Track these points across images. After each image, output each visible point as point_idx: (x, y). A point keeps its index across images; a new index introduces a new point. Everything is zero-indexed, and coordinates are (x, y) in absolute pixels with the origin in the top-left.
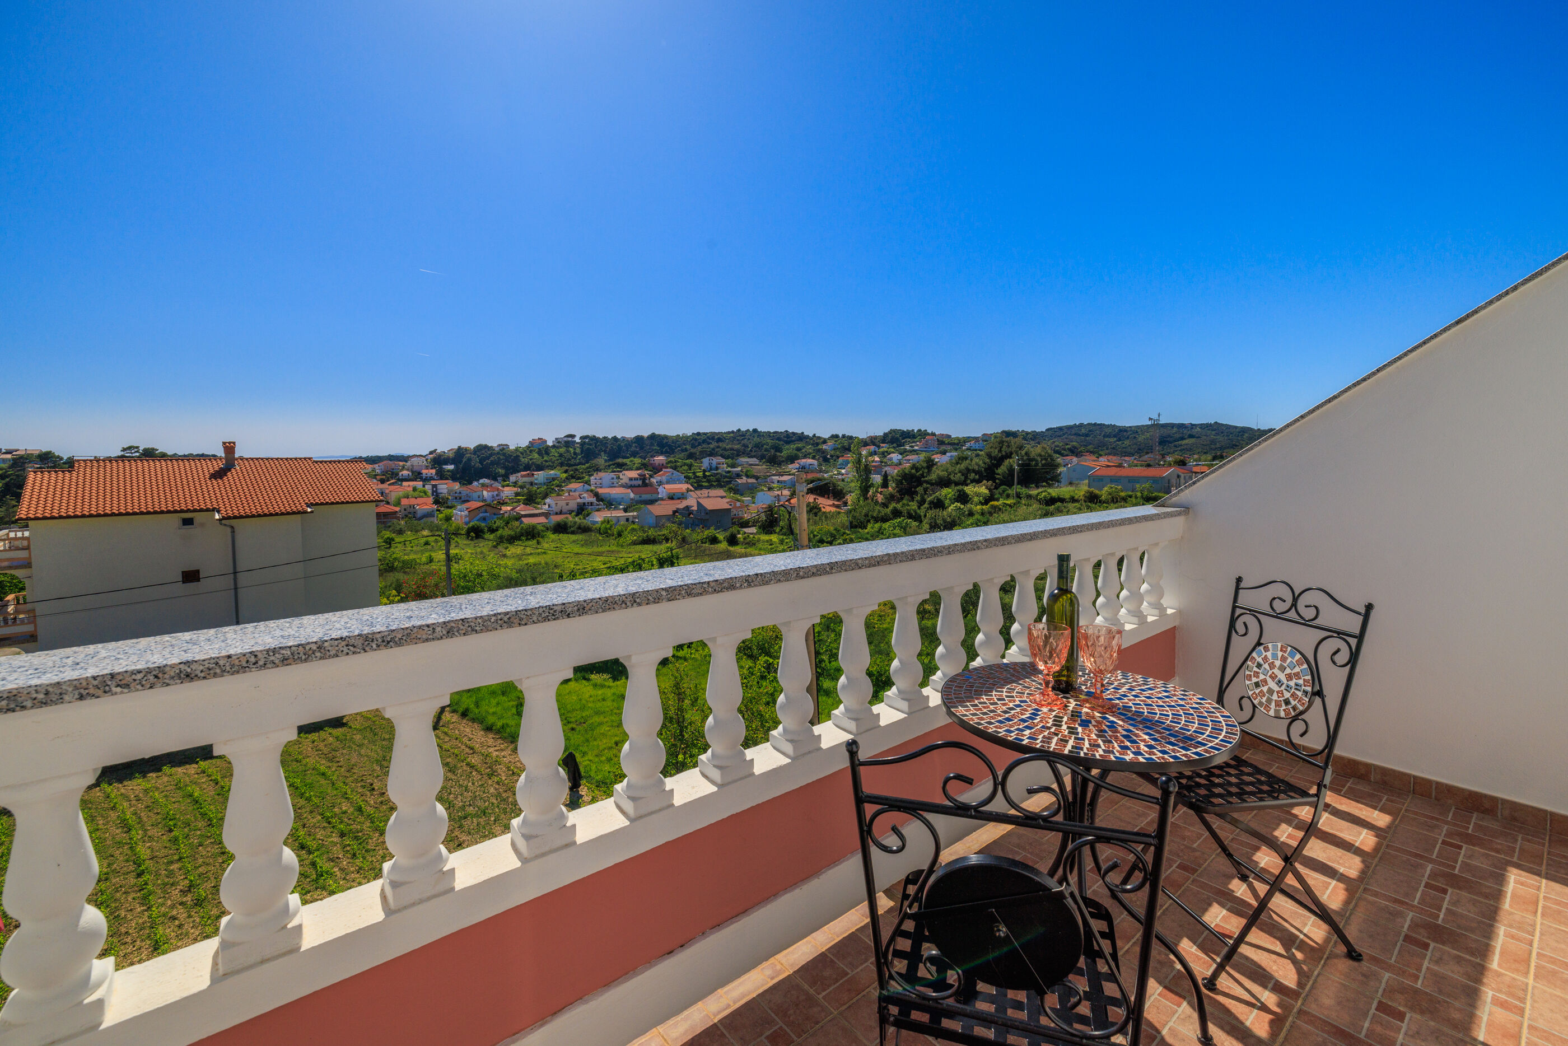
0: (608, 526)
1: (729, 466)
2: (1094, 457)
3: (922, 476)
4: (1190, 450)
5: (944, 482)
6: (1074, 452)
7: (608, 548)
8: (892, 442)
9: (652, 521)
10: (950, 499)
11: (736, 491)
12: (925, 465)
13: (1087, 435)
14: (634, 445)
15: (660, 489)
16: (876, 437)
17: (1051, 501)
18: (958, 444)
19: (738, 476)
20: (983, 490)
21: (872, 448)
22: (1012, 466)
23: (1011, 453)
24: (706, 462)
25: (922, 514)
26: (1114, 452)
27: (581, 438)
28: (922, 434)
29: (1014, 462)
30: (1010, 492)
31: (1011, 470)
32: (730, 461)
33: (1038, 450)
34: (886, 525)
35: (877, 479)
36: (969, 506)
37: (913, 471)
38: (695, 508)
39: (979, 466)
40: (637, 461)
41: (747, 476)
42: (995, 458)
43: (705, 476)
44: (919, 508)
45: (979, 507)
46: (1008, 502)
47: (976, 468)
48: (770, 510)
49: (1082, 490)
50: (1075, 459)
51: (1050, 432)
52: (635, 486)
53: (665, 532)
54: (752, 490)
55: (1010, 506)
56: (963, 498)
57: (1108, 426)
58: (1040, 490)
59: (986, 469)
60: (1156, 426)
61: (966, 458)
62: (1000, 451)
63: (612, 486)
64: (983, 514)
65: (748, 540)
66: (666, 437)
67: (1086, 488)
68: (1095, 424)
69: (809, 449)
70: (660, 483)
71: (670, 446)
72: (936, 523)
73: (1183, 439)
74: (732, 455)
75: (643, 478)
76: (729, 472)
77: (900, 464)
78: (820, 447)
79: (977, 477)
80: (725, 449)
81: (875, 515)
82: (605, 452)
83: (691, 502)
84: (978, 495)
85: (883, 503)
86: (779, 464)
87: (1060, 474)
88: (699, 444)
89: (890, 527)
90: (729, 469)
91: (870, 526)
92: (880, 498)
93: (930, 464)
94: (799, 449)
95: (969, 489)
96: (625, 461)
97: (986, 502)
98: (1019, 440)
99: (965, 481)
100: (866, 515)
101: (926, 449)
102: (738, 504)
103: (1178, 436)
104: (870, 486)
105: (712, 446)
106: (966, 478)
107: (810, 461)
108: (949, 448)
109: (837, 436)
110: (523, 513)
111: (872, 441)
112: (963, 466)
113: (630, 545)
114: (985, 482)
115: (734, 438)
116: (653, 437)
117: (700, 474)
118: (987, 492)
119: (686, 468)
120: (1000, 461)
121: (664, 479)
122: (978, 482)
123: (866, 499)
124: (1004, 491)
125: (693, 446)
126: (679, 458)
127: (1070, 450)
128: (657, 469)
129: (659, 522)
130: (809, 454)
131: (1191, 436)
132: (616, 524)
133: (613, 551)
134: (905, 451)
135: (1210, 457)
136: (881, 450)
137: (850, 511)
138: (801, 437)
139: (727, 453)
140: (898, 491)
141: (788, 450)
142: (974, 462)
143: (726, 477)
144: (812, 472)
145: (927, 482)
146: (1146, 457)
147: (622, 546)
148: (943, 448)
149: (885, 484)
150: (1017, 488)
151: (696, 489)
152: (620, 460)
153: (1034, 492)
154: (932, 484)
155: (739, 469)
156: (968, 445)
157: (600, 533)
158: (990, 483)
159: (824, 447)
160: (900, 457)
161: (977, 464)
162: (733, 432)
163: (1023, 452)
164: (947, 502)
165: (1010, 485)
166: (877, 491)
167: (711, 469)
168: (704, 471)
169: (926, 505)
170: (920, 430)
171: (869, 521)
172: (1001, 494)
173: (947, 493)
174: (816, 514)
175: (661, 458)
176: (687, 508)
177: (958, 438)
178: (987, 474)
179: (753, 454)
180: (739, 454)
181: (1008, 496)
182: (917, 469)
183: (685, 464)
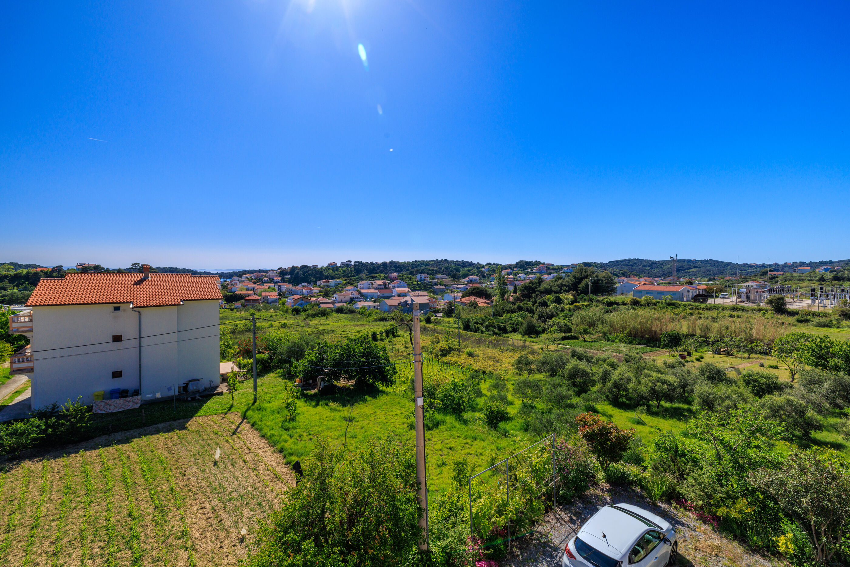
0: (364, 310)
1: (431, 279)
2: (636, 278)
3: (536, 287)
4: (694, 275)
5: (548, 291)
6: (625, 275)
7: (361, 323)
8: (520, 267)
9: (387, 308)
10: (551, 301)
11: (434, 293)
12: (537, 281)
13: (633, 266)
14: (382, 267)
15: (394, 291)
16: (511, 265)
17: (611, 304)
18: (557, 269)
19: (436, 284)
20: (570, 296)
21: (509, 270)
22: (587, 283)
23: (587, 276)
24: (419, 276)
25: (535, 309)
26: (649, 275)
27: (354, 262)
28: (538, 263)
29: (589, 281)
30: (586, 298)
31: (587, 285)
32: (431, 276)
33: (603, 274)
34: (513, 315)
35: (511, 288)
36: (562, 305)
37: (531, 285)
38: (410, 302)
39: (568, 282)
40: (383, 275)
41: (440, 285)
42: (578, 278)
43: (418, 284)
44: (533, 306)
45: (568, 306)
46: (585, 304)
47: (567, 284)
48: (450, 304)
49: (629, 297)
50: (625, 279)
51: (611, 264)
52: (380, 289)
53: (393, 315)
54: (442, 292)
55: (586, 306)
56: (558, 301)
57: (645, 260)
58: (604, 297)
59: (572, 284)
60: (674, 261)
61: (561, 278)
62: (581, 274)
63: (369, 288)
64: (570, 310)
65: (437, 321)
66: (398, 263)
67: (632, 297)
68: (638, 259)
69: (475, 270)
70: (394, 287)
71: (400, 268)
72: (542, 315)
73: (690, 268)
74: (433, 273)
75: (385, 284)
76: (431, 282)
77: (525, 280)
78: (481, 269)
79: (567, 289)
80: (429, 270)
81: (508, 309)
82: (366, 270)
83: (408, 299)
84: (567, 299)
85: (513, 302)
86: (458, 279)
87: (616, 288)
88: (416, 267)
89: (515, 316)
90: (431, 281)
91: (504, 315)
92: (511, 299)
93: (540, 281)
94: (469, 271)
95: (562, 296)
96: (376, 275)
97: (572, 303)
98: (592, 268)
99: (560, 291)
100: (503, 309)
101: (540, 271)
102: (434, 300)
103: (687, 267)
104: (506, 293)
105: (422, 268)
106: (561, 289)
107: (475, 277)
108: (552, 271)
109: (490, 264)
110: (321, 302)
111: (510, 267)
112: (559, 282)
113: (373, 321)
114: (571, 292)
115: (435, 264)
116: (392, 262)
117: (415, 283)
118: (572, 297)
119: (408, 279)
120: (580, 280)
121: (396, 285)
122: (568, 291)
123: (503, 299)
124: (583, 297)
125: (413, 268)
126: (405, 274)
127: (622, 273)
128: (393, 280)
129: (390, 309)
130: (475, 273)
131: (695, 267)
132: (368, 310)
133: (363, 325)
134: (528, 273)
135: (706, 280)
136: (514, 272)
137: (495, 306)
138: (471, 264)
139: (430, 272)
140: (522, 296)
141: (463, 271)
142: (565, 281)
143: (429, 285)
144: (476, 283)
145: (538, 291)
146: (668, 279)
147: (369, 322)
148: (549, 271)
149: (515, 292)
150: (590, 296)
151: (413, 291)
152: (374, 275)
153: (600, 298)
154: (541, 292)
155: (436, 280)
156: (563, 270)
157: (360, 314)
158: (575, 292)
159: (483, 269)
160: (525, 276)
161: (567, 281)
162: (434, 261)
163: (594, 275)
164: (549, 303)
165: (587, 294)
166: (509, 295)
167: (421, 280)
168: (418, 281)
169: (537, 304)
170: (536, 261)
171: (504, 312)
172: (581, 299)
173: (549, 297)
174: (475, 307)
175: (395, 274)
176: (406, 302)
177: (558, 266)
178: (573, 287)
179: (444, 273)
180: (437, 272)
181: (585, 300)
182: (533, 284)
183: (407, 278)
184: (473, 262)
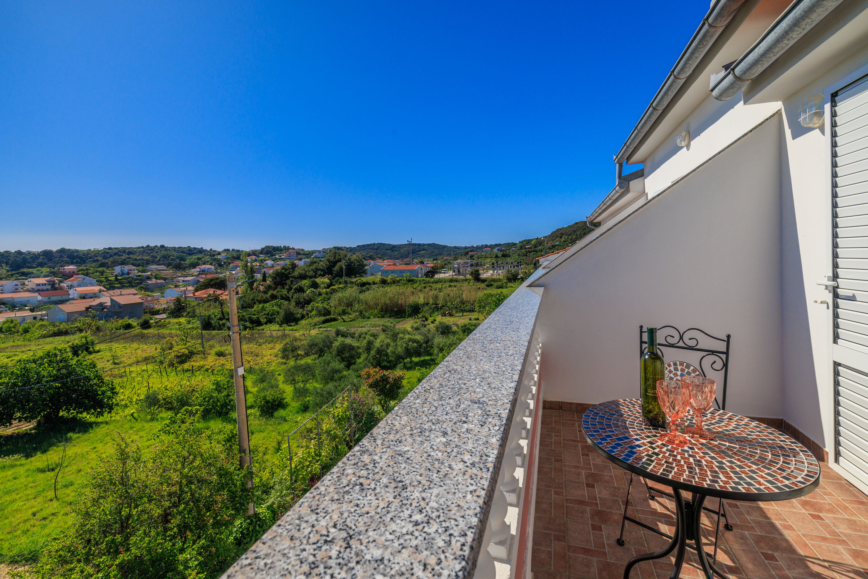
0: (12, 325)
1: (139, 271)
2: (381, 261)
3: (289, 273)
4: (423, 256)
5: (303, 277)
6: (371, 258)
7: (11, 344)
8: (267, 253)
9: (63, 317)
10: (307, 287)
11: (147, 289)
12: (290, 267)
13: (377, 249)
14: (41, 257)
15: (71, 292)
16: (256, 251)
17: (363, 284)
18: (308, 254)
19: (148, 278)
20: (326, 280)
21: (254, 257)
22: (341, 266)
23: (341, 259)
24: (118, 269)
25: (290, 296)
26: (390, 258)
28: (287, 249)
29: (343, 264)
30: (341, 280)
31: (341, 268)
32: (140, 268)
33: (354, 257)
34: (267, 305)
35: (259, 276)
36: (319, 289)
37: (283, 271)
38: (109, 304)
39: (323, 266)
40: (45, 270)
41: (156, 278)
42: (332, 262)
43: (117, 280)
44: (288, 293)
45: (324, 290)
46: (341, 286)
47: (322, 268)
48: (178, 300)
49: (378, 277)
50: (372, 262)
51: (359, 248)
52: (42, 290)
53: (77, 324)
54: (161, 288)
55: (342, 288)
56: (315, 285)
57: (387, 245)
58: (357, 279)
59: (327, 268)
60: (410, 245)
61: (315, 263)
62: (335, 258)
63: (16, 291)
64: (327, 294)
65: (160, 323)
66: (77, 251)
67: (380, 277)
68: (381, 244)
69: (207, 258)
70: (71, 287)
71: (81, 258)
72: (299, 301)
73: (420, 251)
74: (143, 264)
75: (52, 284)
76: (140, 276)
77: (273, 267)
78: (216, 257)
79: (322, 273)
80: (136, 260)
81: (259, 299)
82: (7, 263)
83: (106, 299)
84: (323, 283)
85: (263, 291)
86: (184, 269)
87: (366, 270)
88: (111, 256)
89: (270, 305)
90: (140, 274)
91: (255, 306)
92: (262, 288)
93: (294, 266)
94: (199, 259)
95: (319, 280)
96: (31, 270)
97: (328, 287)
98: (344, 252)
99: (315, 275)
100: (253, 300)
101: (289, 257)
102: (149, 299)
103: (418, 249)
104: (254, 281)
105: (123, 257)
106: (316, 274)
107: (208, 266)
108: (303, 257)
109: (228, 250)
111: (254, 253)
112: (314, 267)
113: (38, 338)
114: (327, 275)
115: (144, 252)
116: (62, 251)
117: (113, 278)
118: (328, 281)
119: (98, 274)
120: (334, 263)
121: (75, 283)
122: (323, 276)
123: (252, 289)
124: (338, 280)
125: (105, 258)
126: (91, 267)
127: (369, 257)
128: (68, 276)
129: (71, 317)
130: (208, 262)
131: (424, 250)
132: (21, 323)
133: (18, 346)
134: (276, 259)
135: (432, 260)
136: (260, 258)
137: (242, 298)
138: (201, 251)
139: (137, 262)
140: (274, 284)
141: (190, 260)
142: (320, 265)
143: (137, 279)
144: (210, 273)
145: (292, 277)
146: (405, 260)
147: (29, 340)
148: (300, 257)
149: (264, 280)
150: (345, 278)
151: (108, 289)
152: (25, 270)
153: (354, 280)
154: (295, 278)
155: (149, 273)
156: (314, 255)
158: (330, 276)
159: (219, 257)
160: (273, 262)
161: (322, 266)
162: (143, 247)
163: (347, 259)
164: (305, 288)
165: (341, 277)
166: (259, 284)
167: (123, 274)
168: (116, 276)
169: (293, 291)
170: (285, 247)
171: (255, 303)
172: (336, 282)
173: (305, 283)
174: (215, 301)
175: (71, 267)
176: (101, 304)
177: (308, 251)
178: (328, 271)
179: (161, 262)
180: (148, 263)
181: (340, 283)
182: (286, 270)
183: (97, 271)
184: (204, 248)
